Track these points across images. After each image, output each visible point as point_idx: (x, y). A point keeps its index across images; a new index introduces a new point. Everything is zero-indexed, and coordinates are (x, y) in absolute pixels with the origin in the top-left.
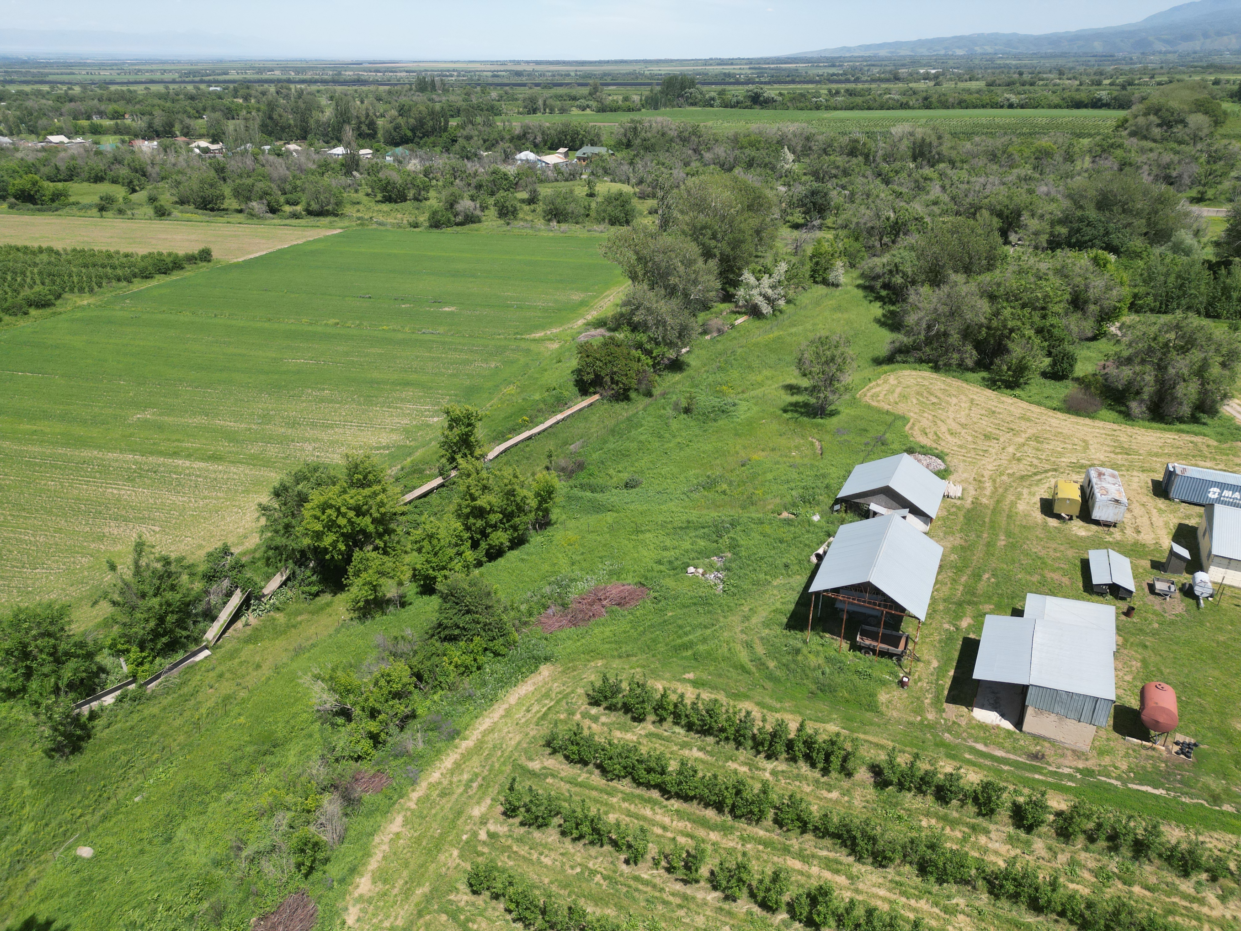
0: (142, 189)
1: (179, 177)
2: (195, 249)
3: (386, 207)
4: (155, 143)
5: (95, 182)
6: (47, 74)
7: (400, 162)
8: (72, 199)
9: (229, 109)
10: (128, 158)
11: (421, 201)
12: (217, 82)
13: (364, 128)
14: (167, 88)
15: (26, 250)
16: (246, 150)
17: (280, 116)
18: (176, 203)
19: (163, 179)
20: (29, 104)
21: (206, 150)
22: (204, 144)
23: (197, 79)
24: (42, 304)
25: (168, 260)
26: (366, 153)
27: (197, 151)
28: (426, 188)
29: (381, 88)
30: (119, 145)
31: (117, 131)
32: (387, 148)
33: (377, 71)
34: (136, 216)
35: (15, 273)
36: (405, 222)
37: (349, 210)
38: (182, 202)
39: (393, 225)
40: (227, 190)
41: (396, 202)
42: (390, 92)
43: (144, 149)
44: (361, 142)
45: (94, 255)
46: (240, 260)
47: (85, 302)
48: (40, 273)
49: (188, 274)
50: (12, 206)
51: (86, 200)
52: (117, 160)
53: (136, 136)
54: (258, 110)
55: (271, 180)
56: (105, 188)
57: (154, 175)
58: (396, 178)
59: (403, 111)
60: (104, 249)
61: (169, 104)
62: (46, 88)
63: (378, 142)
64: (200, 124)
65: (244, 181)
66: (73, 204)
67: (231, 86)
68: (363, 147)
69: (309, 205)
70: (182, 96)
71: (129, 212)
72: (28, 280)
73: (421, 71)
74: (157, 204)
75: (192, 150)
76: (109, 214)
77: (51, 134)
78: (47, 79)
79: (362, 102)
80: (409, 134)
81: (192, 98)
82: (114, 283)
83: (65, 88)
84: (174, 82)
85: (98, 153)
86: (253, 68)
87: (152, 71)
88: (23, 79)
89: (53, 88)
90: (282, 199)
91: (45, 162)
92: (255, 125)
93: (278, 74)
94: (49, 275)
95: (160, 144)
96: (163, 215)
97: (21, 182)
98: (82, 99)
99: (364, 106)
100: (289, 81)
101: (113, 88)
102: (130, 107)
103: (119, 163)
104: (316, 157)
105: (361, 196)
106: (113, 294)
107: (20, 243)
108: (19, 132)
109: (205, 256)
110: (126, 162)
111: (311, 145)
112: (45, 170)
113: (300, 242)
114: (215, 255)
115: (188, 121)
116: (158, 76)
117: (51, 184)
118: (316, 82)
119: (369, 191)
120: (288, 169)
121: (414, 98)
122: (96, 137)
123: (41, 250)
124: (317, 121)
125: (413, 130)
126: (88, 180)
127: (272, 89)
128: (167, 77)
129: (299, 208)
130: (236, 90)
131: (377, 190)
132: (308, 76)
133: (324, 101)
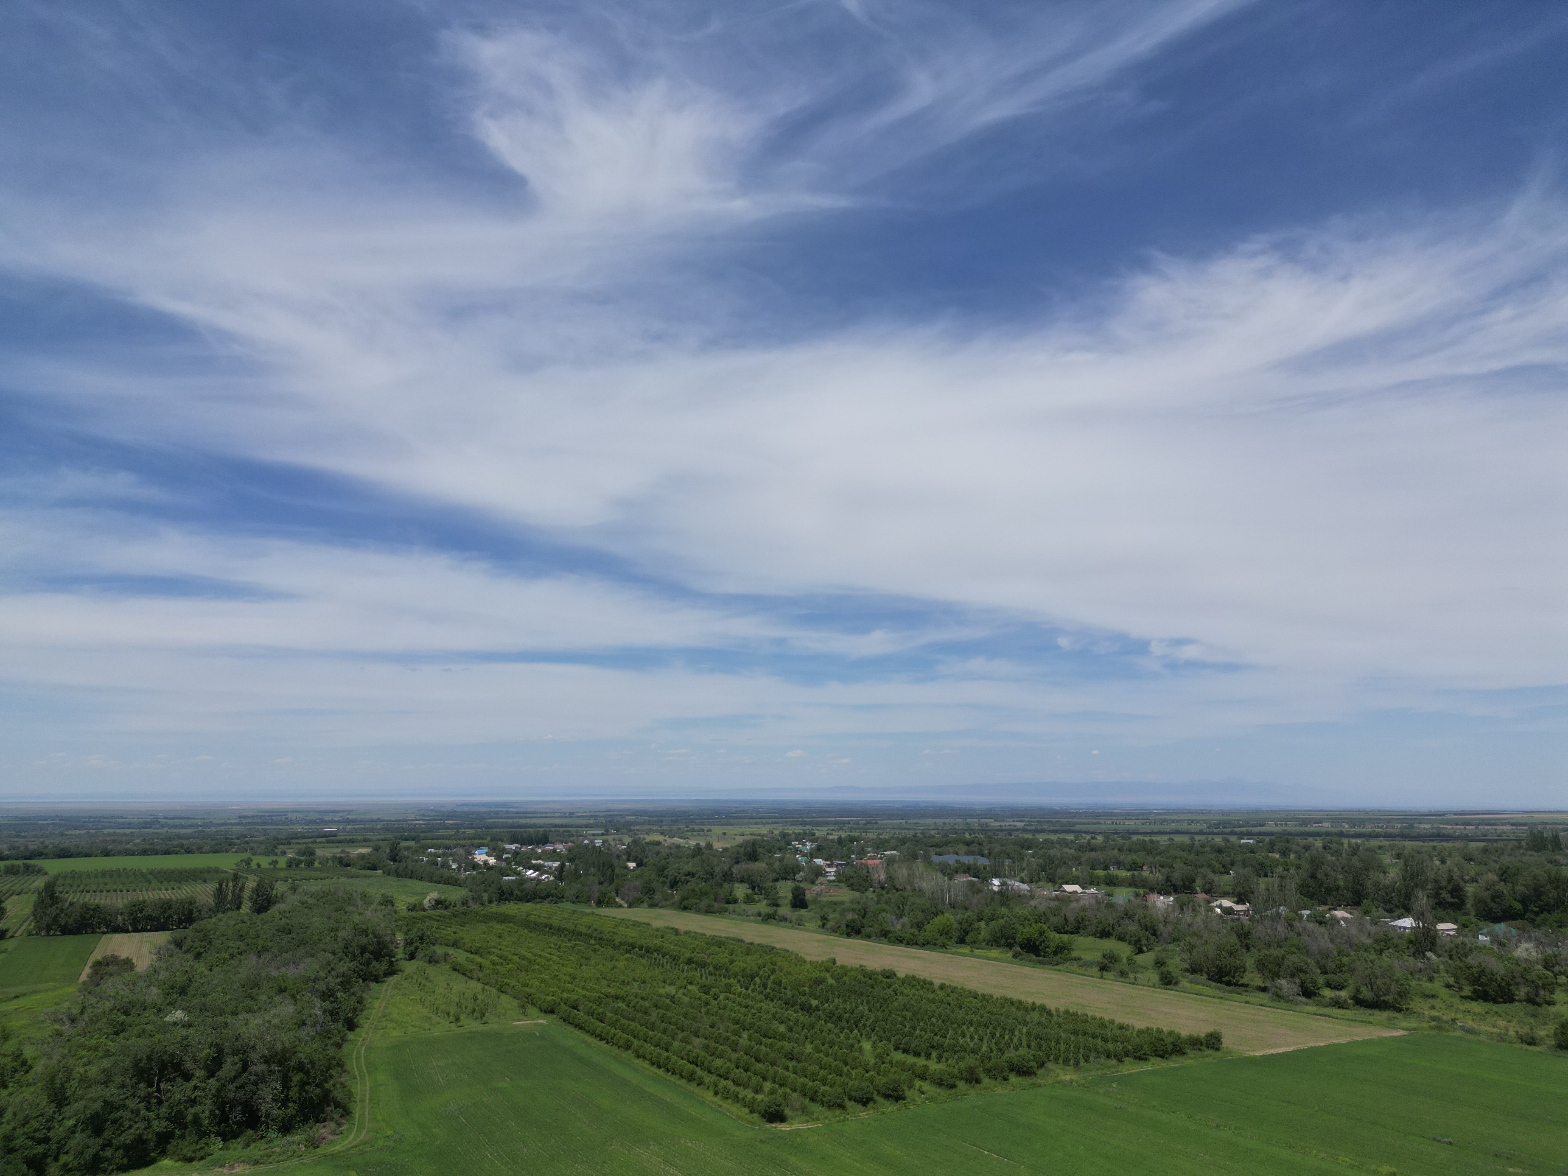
0: (1149, 950)
1: (1194, 940)
2: (1202, 1030)
3: (1478, 1007)
4: (1172, 899)
5: (1101, 937)
6: (1074, 824)
7: (1502, 944)
8: (1074, 954)
9: (1262, 865)
10: (1140, 913)
11: (1539, 1005)
12: (1250, 835)
13: (1445, 895)
14: (1192, 839)
15: (1019, 1005)
16: (1278, 915)
17: (1326, 875)
18: (1187, 970)
19: (1174, 940)
20: (1052, 852)
21: (1228, 911)
22: (1227, 903)
23: (1228, 830)
24: (1024, 1072)
25: (1169, 1040)
26: (1446, 927)
27: (1219, 911)
28: (1550, 987)
29: (1473, 845)
30: (1132, 898)
31: (1133, 883)
32: (1481, 924)
33: (1468, 823)
34: (1139, 981)
35: (1004, 1029)
36: (1511, 1033)
37: (1418, 1004)
38: (1194, 970)
39: (1490, 1035)
40: (1250, 962)
41: (1495, 1002)
42: (1485, 850)
43: (1159, 904)
44: (1441, 913)
45: (1086, 1021)
46: (1258, 1054)
47: (1068, 1078)
48: (1028, 1033)
49: (1190, 1062)
50: (1015, 956)
51: (1088, 957)
52: (1128, 915)
53: (1152, 890)
54: (1298, 867)
55: (1308, 953)
56: (1110, 945)
57: (1165, 935)
58: (1499, 968)
59: (1505, 875)
60: (1098, 1015)
61: (1192, 857)
62: (1070, 837)
63: (1466, 914)
64: (1226, 880)
65: (1272, 951)
66: (1075, 959)
67: (1267, 839)
68: (1443, 921)
69: (1358, 991)
70: (1207, 849)
71: (1132, 976)
72: (1015, 1040)
73: (1535, 824)
74: (1164, 969)
75: (1212, 910)
76: (1109, 975)
77: (1067, 883)
78: (1074, 828)
79: (1443, 862)
80: (1518, 906)
81: (1219, 851)
82: (1103, 1059)
83: (1088, 837)
84: (1201, 833)
85: (1110, 906)
86: (1294, 819)
87: (1178, 821)
88: (1052, 828)
89: (1077, 838)
90: (1321, 980)
91: (1056, 912)
92: (1292, 885)
93: (1326, 826)
94: (1038, 1037)
95: (1175, 899)
96: (1169, 983)
97: (1028, 931)
98: (1103, 849)
99: (1445, 867)
100: (1341, 835)
101: (1135, 838)
102: (1150, 858)
103: (1129, 918)
104: (1372, 929)
105: (1437, 986)
106: (1100, 1072)
107: (1015, 996)
108: (1039, 880)
109: (1213, 1042)
110: (1136, 917)
111: (1366, 913)
112: (1054, 920)
113: (1342, 1041)
114: (1227, 1042)
115: (1211, 876)
116: (1184, 827)
117: (1057, 936)
118: (1377, 836)
119: (1451, 981)
120: (1332, 941)
121: (1525, 859)
122: (1109, 889)
123: (1034, 1007)
124: (1377, 884)
125: (1524, 901)
126: (1094, 935)
127: (1319, 843)
128: (1194, 827)
129: (1343, 994)
130: (1272, 844)
131: (1462, 981)
132: (1368, 829)
133: (1387, 859)
